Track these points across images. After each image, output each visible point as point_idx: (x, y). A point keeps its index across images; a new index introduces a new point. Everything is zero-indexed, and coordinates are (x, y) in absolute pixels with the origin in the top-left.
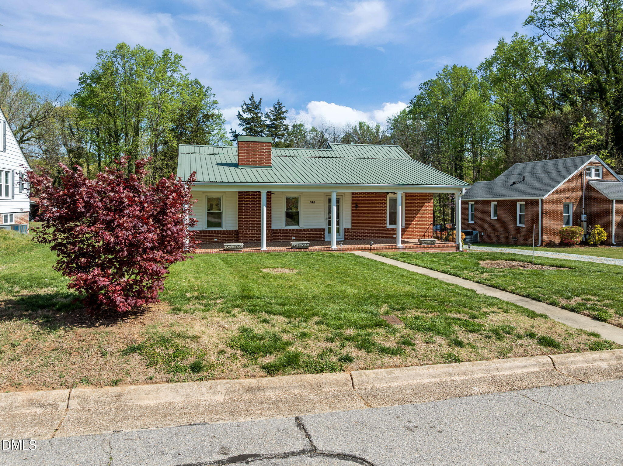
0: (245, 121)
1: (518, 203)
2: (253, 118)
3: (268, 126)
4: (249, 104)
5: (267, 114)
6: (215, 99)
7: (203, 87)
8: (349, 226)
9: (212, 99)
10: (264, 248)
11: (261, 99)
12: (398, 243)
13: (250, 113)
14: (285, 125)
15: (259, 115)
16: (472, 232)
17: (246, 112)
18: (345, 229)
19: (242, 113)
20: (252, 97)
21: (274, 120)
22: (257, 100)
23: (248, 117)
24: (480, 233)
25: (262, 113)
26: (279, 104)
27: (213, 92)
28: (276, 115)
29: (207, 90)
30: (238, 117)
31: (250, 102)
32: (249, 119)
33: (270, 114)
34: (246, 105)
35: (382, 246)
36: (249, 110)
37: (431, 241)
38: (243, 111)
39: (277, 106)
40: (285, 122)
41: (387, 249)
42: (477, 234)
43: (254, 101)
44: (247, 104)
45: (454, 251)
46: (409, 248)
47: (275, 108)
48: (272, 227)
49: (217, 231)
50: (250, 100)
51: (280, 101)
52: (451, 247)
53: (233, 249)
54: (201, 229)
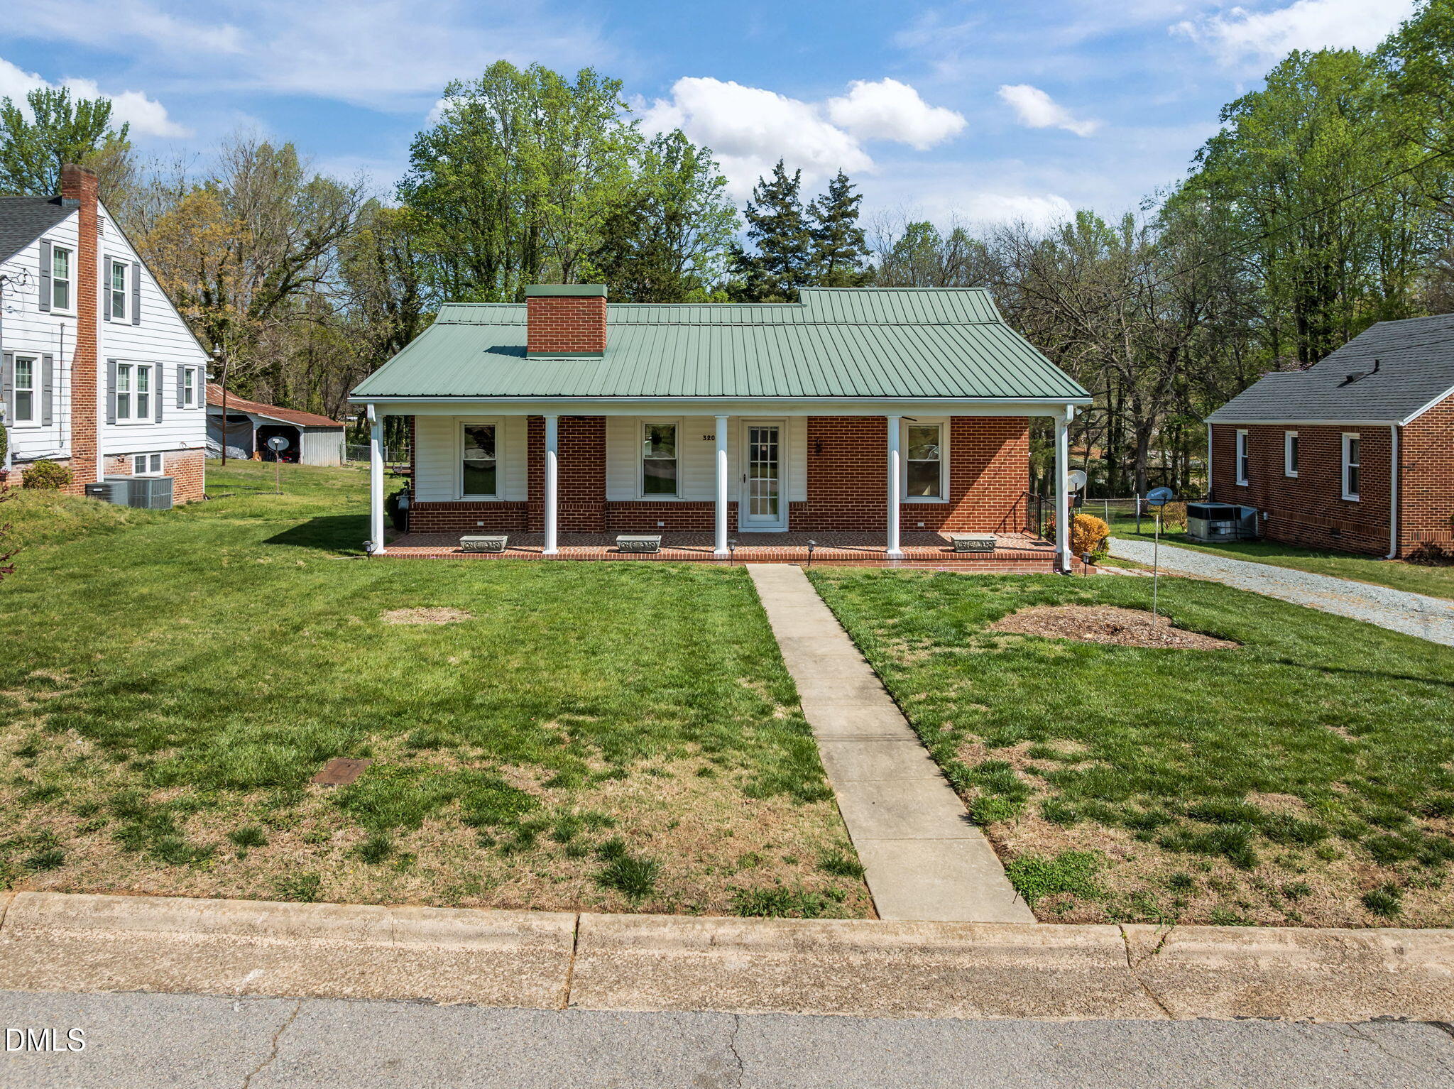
0: (763, 224)
1: (1344, 434)
2: (779, 216)
3: (814, 234)
4: (772, 185)
5: (813, 206)
6: (720, 175)
7: (692, 148)
8: (801, 495)
9: (713, 174)
10: (552, 548)
11: (799, 171)
12: (891, 547)
13: (774, 205)
14: (855, 231)
15: (794, 209)
17: (764, 203)
18: (790, 504)
19: (755, 205)
20: (780, 167)
21: (831, 219)
22: (790, 174)
23: (767, 214)
25: (799, 205)
26: (843, 179)
27: (714, 157)
28: (833, 208)
29: (701, 153)
30: (747, 216)
31: (775, 180)
32: (772, 219)
33: (818, 206)
34: (765, 186)
35: (848, 552)
36: (773, 198)
38: (758, 200)
39: (837, 185)
40: (857, 224)
43: (783, 177)
44: (767, 183)
45: (1047, 570)
46: (920, 560)
47: (832, 189)
48: (610, 497)
49: (484, 503)
50: (776, 173)
51: (844, 174)
52: (1040, 559)
53: (480, 550)
54: (448, 499)
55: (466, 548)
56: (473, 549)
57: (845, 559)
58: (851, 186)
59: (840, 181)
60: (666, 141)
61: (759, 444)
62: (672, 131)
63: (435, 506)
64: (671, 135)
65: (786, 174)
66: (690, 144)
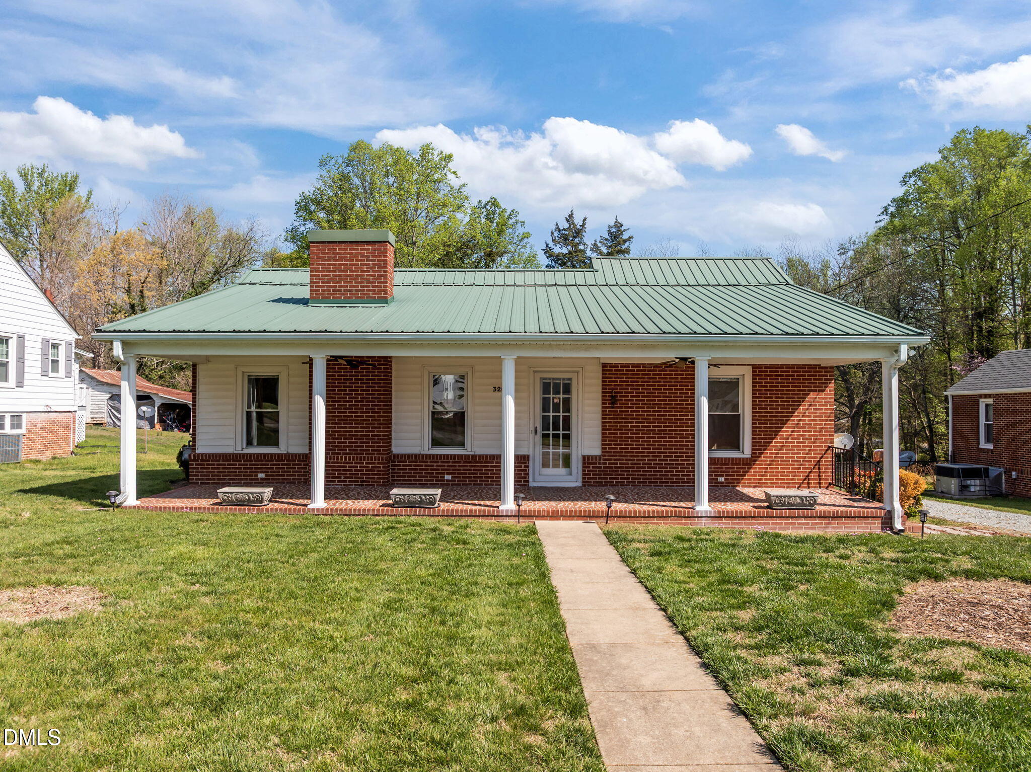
0: (557, 259)
2: (570, 253)
4: (564, 229)
5: (595, 245)
6: (526, 231)
7: (505, 211)
8: (596, 451)
9: (520, 230)
10: (319, 501)
11: (585, 219)
12: (700, 503)
13: (566, 245)
15: (581, 247)
16: (987, 470)
17: (559, 243)
18: (584, 457)
19: (551, 245)
20: (571, 216)
22: (578, 221)
23: (561, 251)
24: (1008, 472)
25: (585, 244)
26: (618, 225)
27: (520, 218)
28: (610, 247)
29: (510, 215)
30: (545, 253)
31: (567, 226)
32: (565, 255)
33: (599, 245)
34: (559, 230)
35: (651, 508)
36: (565, 239)
37: (800, 497)
38: (554, 240)
39: (614, 230)
41: (661, 516)
42: (1000, 475)
43: (573, 224)
44: (561, 228)
45: (876, 528)
46: (732, 517)
47: (610, 233)
48: (395, 450)
49: (265, 454)
50: (568, 221)
51: (619, 220)
52: (867, 517)
53: (240, 503)
54: (230, 450)
55: (225, 500)
56: (232, 501)
57: (647, 516)
58: (624, 230)
59: (616, 226)
60: (485, 207)
61: (551, 396)
62: (489, 199)
63: (215, 457)
64: (488, 202)
65: (576, 222)
66: (503, 207)
